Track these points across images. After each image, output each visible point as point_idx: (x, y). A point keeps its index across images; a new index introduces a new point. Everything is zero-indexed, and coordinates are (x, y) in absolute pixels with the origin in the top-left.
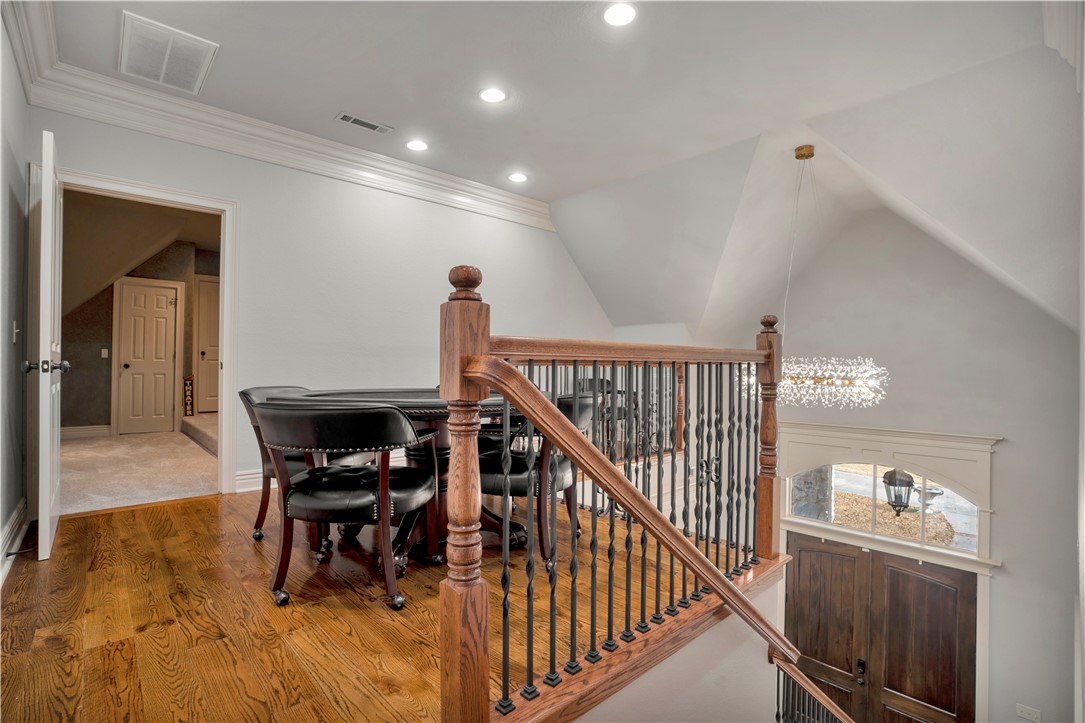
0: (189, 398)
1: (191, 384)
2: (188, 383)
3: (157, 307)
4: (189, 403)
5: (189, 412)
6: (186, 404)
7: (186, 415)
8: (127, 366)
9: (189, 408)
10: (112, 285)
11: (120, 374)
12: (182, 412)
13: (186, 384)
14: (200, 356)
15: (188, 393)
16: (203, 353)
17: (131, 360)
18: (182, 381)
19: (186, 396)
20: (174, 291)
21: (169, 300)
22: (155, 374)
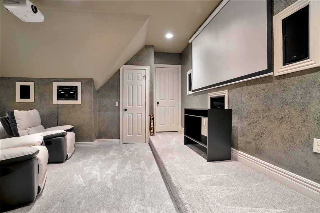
0: (152, 126)
1: (153, 119)
2: (152, 118)
3: (138, 80)
4: (152, 128)
5: (152, 134)
6: (151, 129)
7: (151, 135)
8: (126, 110)
9: (152, 131)
10: (119, 70)
11: (123, 114)
12: (149, 134)
13: (151, 119)
14: (157, 104)
15: (152, 124)
16: (158, 103)
17: (127, 107)
18: (149, 117)
19: (151, 125)
20: (145, 71)
21: (143, 76)
22: (137, 114)
